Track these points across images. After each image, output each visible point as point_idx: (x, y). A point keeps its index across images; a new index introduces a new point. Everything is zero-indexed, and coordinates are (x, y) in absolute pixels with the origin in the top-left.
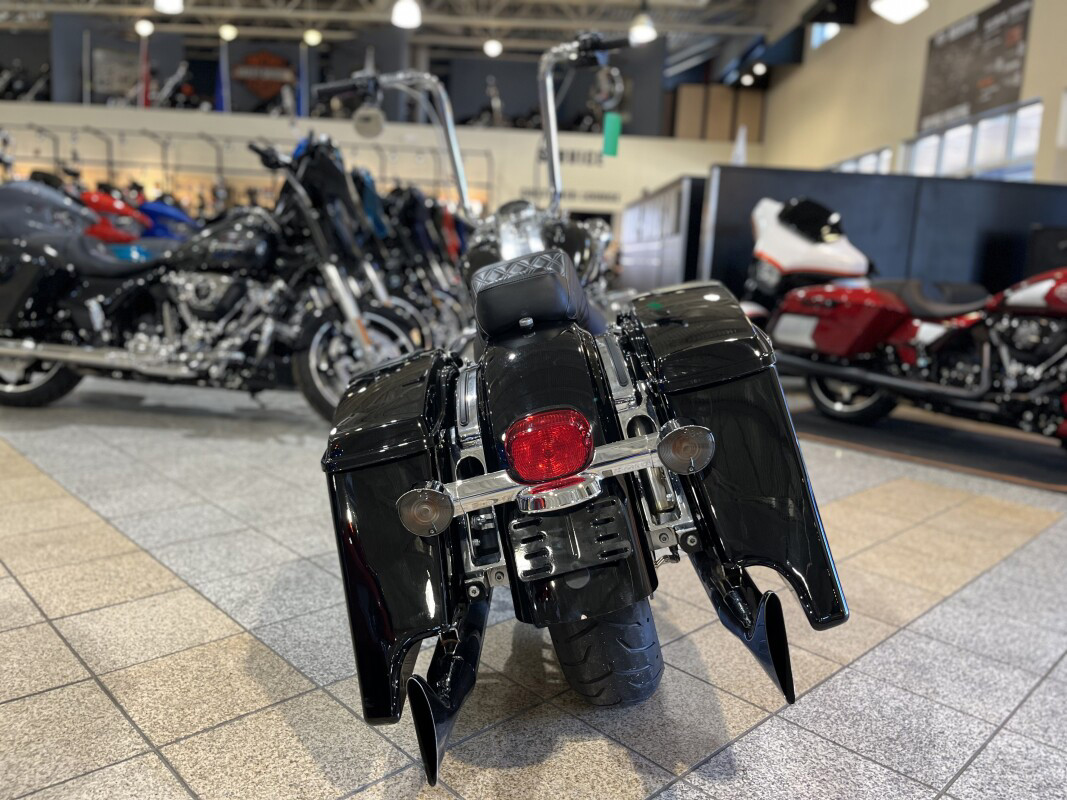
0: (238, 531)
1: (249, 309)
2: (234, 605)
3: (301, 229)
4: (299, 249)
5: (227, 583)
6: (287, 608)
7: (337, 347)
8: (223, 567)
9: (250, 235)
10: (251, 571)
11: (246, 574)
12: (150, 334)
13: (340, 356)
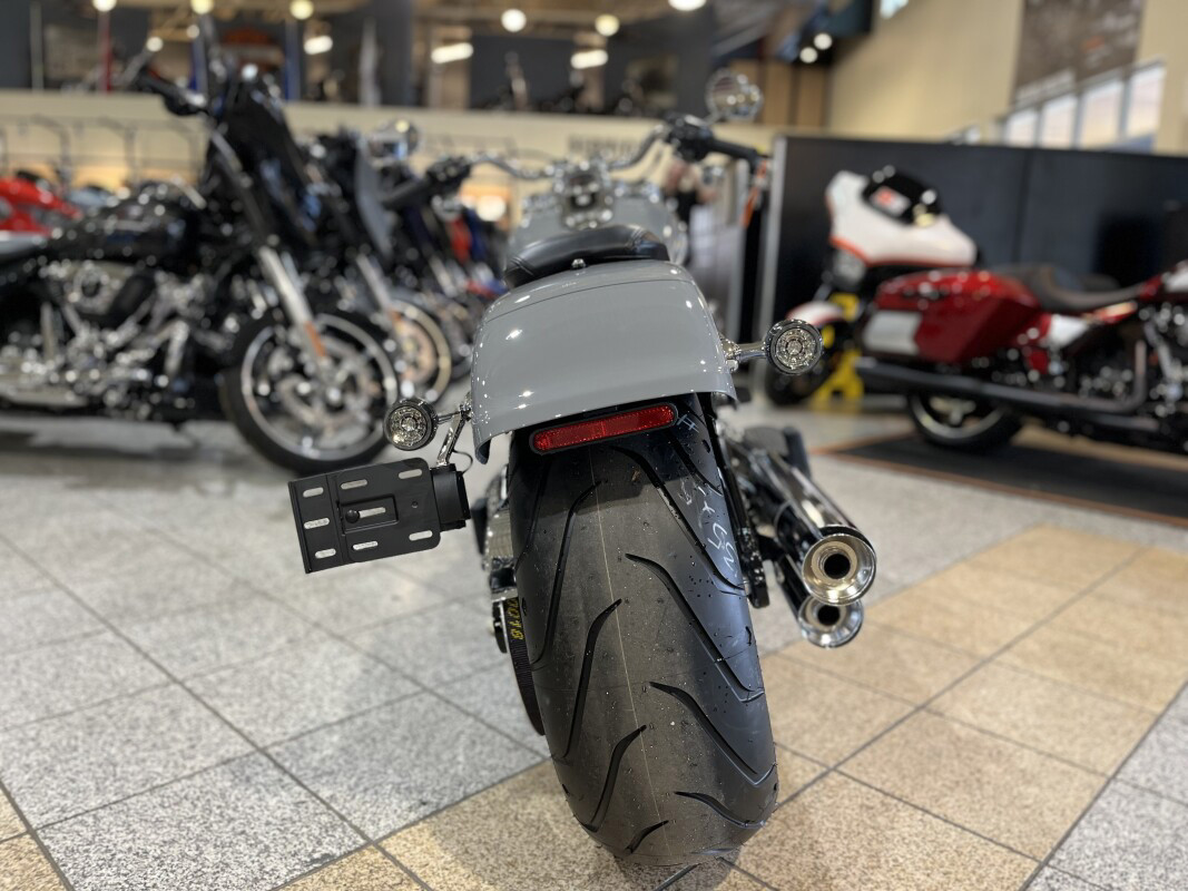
0: (86, 635)
1: (160, 311)
2: (27, 777)
3: (230, 202)
4: (227, 230)
5: (32, 734)
6: (115, 781)
7: (279, 362)
8: (37, 702)
9: (160, 210)
10: (80, 709)
11: (71, 713)
12: (23, 348)
13: (284, 374)
